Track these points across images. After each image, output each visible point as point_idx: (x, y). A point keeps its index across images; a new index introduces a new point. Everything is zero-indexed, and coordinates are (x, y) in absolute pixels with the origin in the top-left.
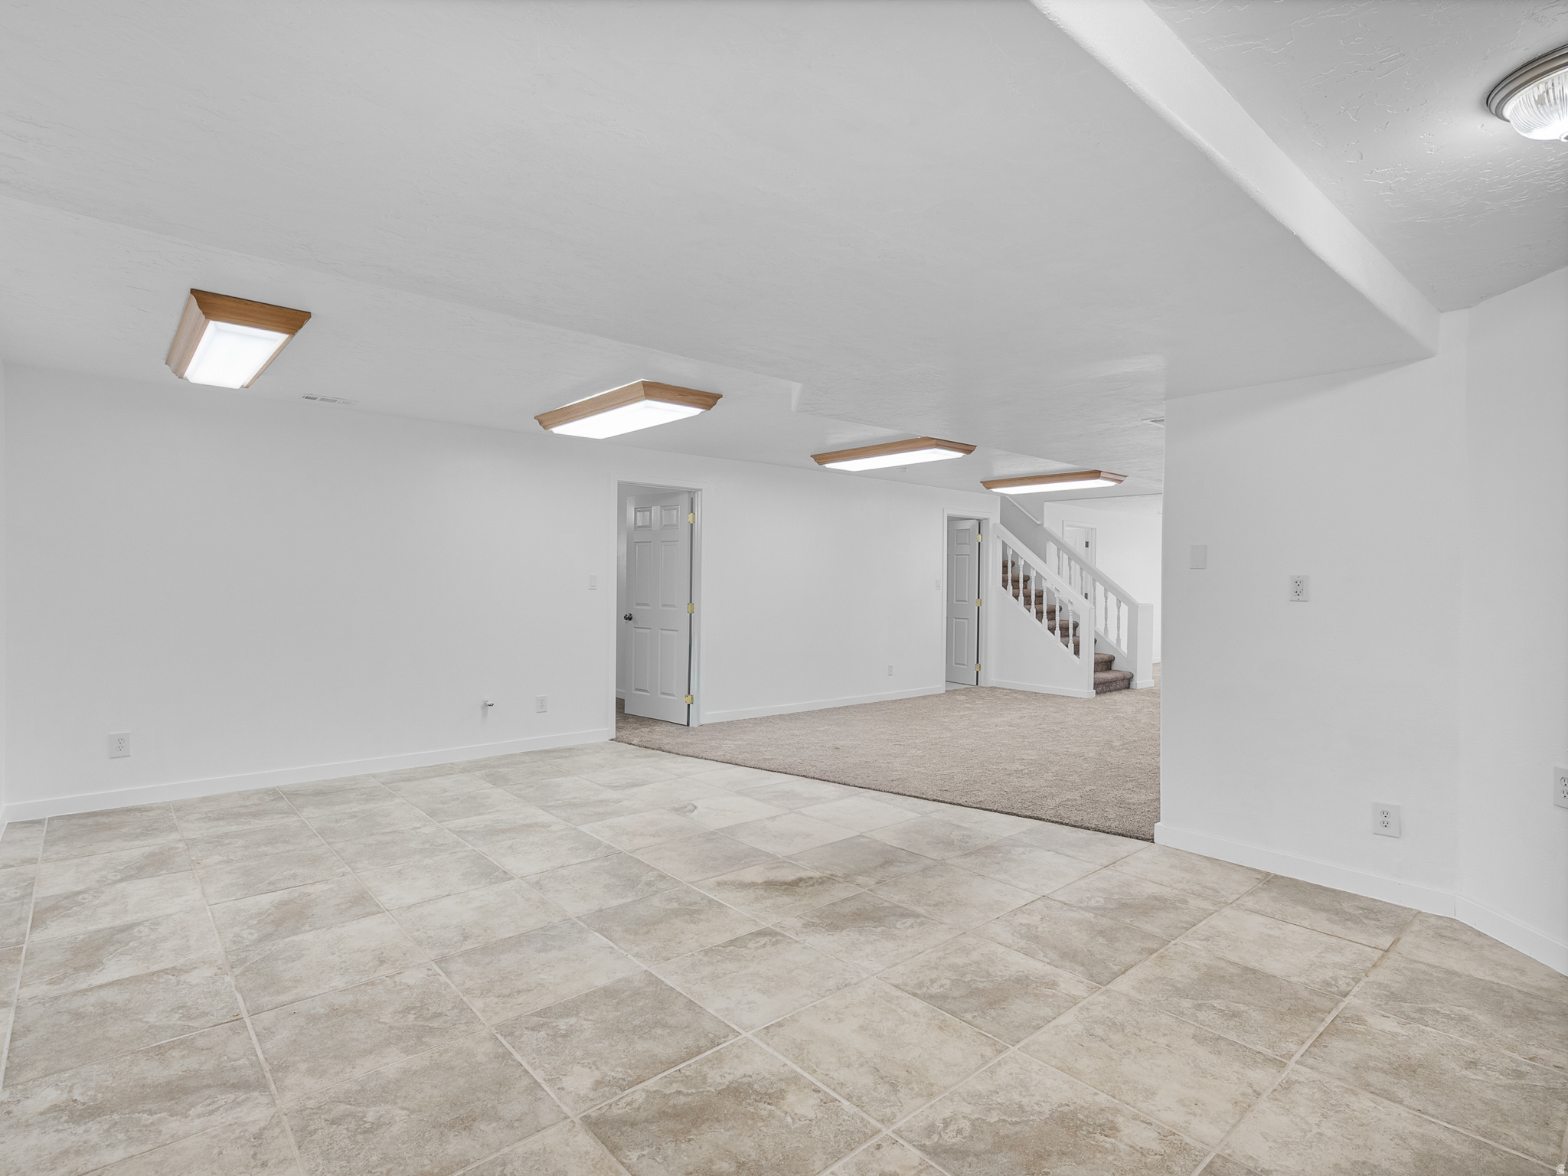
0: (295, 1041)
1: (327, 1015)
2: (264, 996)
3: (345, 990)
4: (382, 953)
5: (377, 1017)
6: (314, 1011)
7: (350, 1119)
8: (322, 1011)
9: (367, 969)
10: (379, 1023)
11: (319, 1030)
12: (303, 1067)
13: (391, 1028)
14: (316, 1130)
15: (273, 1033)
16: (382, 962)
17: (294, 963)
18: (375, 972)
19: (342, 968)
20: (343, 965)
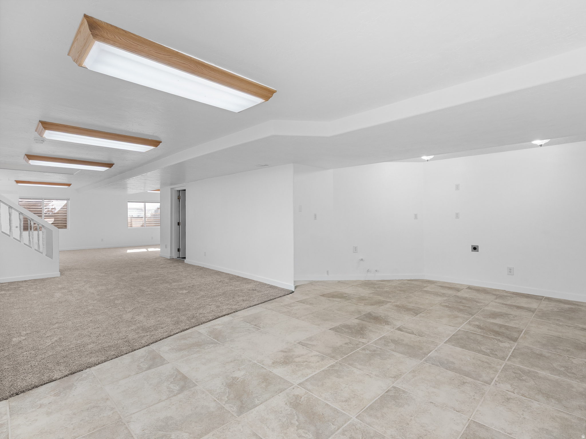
0: (572, 398)
1: (552, 398)
2: (574, 423)
3: (536, 401)
4: (503, 402)
5: (535, 385)
6: (556, 402)
7: (569, 372)
8: (553, 400)
9: (518, 401)
10: (536, 383)
11: (560, 395)
12: (574, 390)
13: (534, 380)
14: (581, 375)
15: (579, 406)
16: (508, 399)
17: (547, 428)
18: (516, 398)
19: (528, 409)
20: (526, 410)
